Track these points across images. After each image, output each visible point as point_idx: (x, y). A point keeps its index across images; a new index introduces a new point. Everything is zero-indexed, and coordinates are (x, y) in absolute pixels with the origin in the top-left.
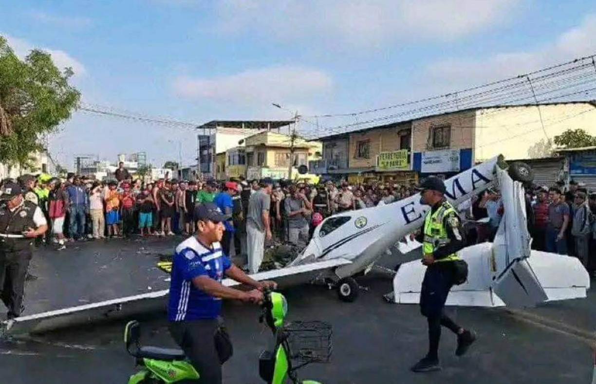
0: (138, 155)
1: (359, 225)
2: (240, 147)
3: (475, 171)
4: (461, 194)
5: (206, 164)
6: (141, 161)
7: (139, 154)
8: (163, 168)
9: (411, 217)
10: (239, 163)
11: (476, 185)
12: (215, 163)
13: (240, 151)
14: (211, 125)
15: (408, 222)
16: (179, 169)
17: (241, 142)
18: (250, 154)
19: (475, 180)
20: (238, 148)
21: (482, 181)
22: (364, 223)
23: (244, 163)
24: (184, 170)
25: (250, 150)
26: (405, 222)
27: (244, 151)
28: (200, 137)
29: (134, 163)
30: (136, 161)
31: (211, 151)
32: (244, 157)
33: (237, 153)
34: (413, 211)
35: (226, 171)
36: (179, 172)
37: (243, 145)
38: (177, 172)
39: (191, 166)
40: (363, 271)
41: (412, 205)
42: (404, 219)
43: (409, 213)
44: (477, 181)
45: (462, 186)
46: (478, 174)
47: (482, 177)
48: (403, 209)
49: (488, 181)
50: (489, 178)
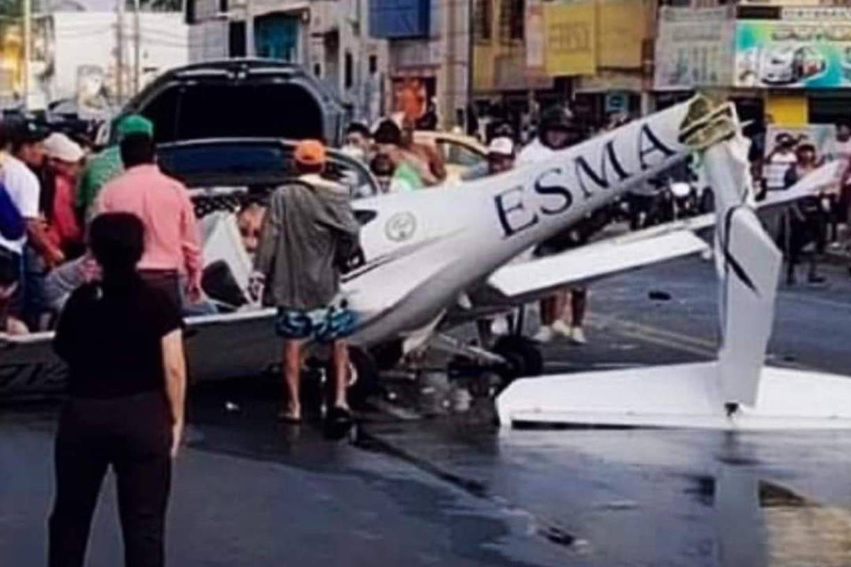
1: (395, 234)
3: (646, 129)
4: (616, 176)
9: (514, 219)
11: (648, 159)
15: (509, 231)
19: (644, 148)
21: (658, 153)
22: (408, 229)
24: (266, 22)
26: (502, 231)
34: (520, 206)
36: (237, 29)
38: (223, 31)
40: (398, 343)
41: (517, 194)
42: (499, 225)
43: (510, 210)
44: (649, 151)
45: (619, 159)
46: (651, 137)
47: (658, 145)
48: (498, 200)
49: (669, 153)
50: (671, 147)
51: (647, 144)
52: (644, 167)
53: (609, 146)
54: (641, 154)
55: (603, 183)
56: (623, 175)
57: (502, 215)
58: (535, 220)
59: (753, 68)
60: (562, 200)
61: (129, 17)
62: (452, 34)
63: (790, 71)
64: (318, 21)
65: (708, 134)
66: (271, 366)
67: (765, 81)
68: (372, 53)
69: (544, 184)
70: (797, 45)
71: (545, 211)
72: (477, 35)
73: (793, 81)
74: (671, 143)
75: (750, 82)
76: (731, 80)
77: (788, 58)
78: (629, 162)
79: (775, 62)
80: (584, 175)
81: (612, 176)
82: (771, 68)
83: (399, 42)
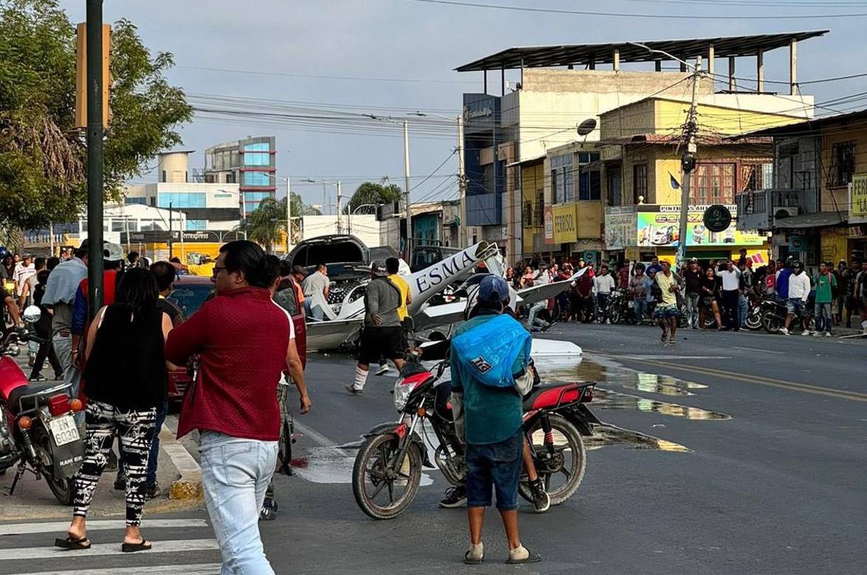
0: (241, 154)
2: (582, 144)
3: (465, 253)
4: (456, 270)
5: (489, 200)
6: (251, 179)
7: (246, 149)
8: (346, 212)
9: (423, 287)
10: (583, 196)
11: (466, 263)
12: (518, 192)
13: (582, 156)
14: (507, 60)
15: (421, 291)
16: (402, 214)
17: (586, 127)
18: (614, 167)
19: (465, 260)
20: (578, 149)
21: (469, 261)
23: (596, 196)
24: (417, 219)
25: (611, 154)
26: (419, 291)
27: (596, 157)
28: (471, 101)
29: (221, 186)
30: (230, 179)
31: (506, 149)
32: (595, 174)
33: (575, 164)
34: (425, 282)
35: (548, 223)
36: (403, 222)
37: (594, 136)
39: (444, 203)
41: (424, 278)
42: (418, 289)
43: (422, 283)
45: (457, 264)
46: (467, 256)
47: (469, 258)
48: (418, 279)
49: (473, 261)
50: (474, 259)
51: (465, 258)
52: (465, 266)
53: (454, 259)
54: (464, 262)
55: (452, 273)
56: (458, 270)
57: (419, 285)
58: (430, 287)
59: (647, 236)
60: (438, 279)
61: (344, 218)
62: (513, 223)
63: (665, 238)
64: (447, 218)
65: (488, 254)
66: (341, 344)
67: (653, 243)
68: (475, 235)
69: (433, 274)
70: (669, 225)
71: (433, 283)
72: (526, 223)
73: (668, 243)
74: (474, 258)
75: (646, 244)
76: (636, 243)
77: (665, 231)
78: (460, 265)
79: (658, 233)
80: (445, 269)
81: (454, 270)
82: (657, 237)
83: (488, 228)
